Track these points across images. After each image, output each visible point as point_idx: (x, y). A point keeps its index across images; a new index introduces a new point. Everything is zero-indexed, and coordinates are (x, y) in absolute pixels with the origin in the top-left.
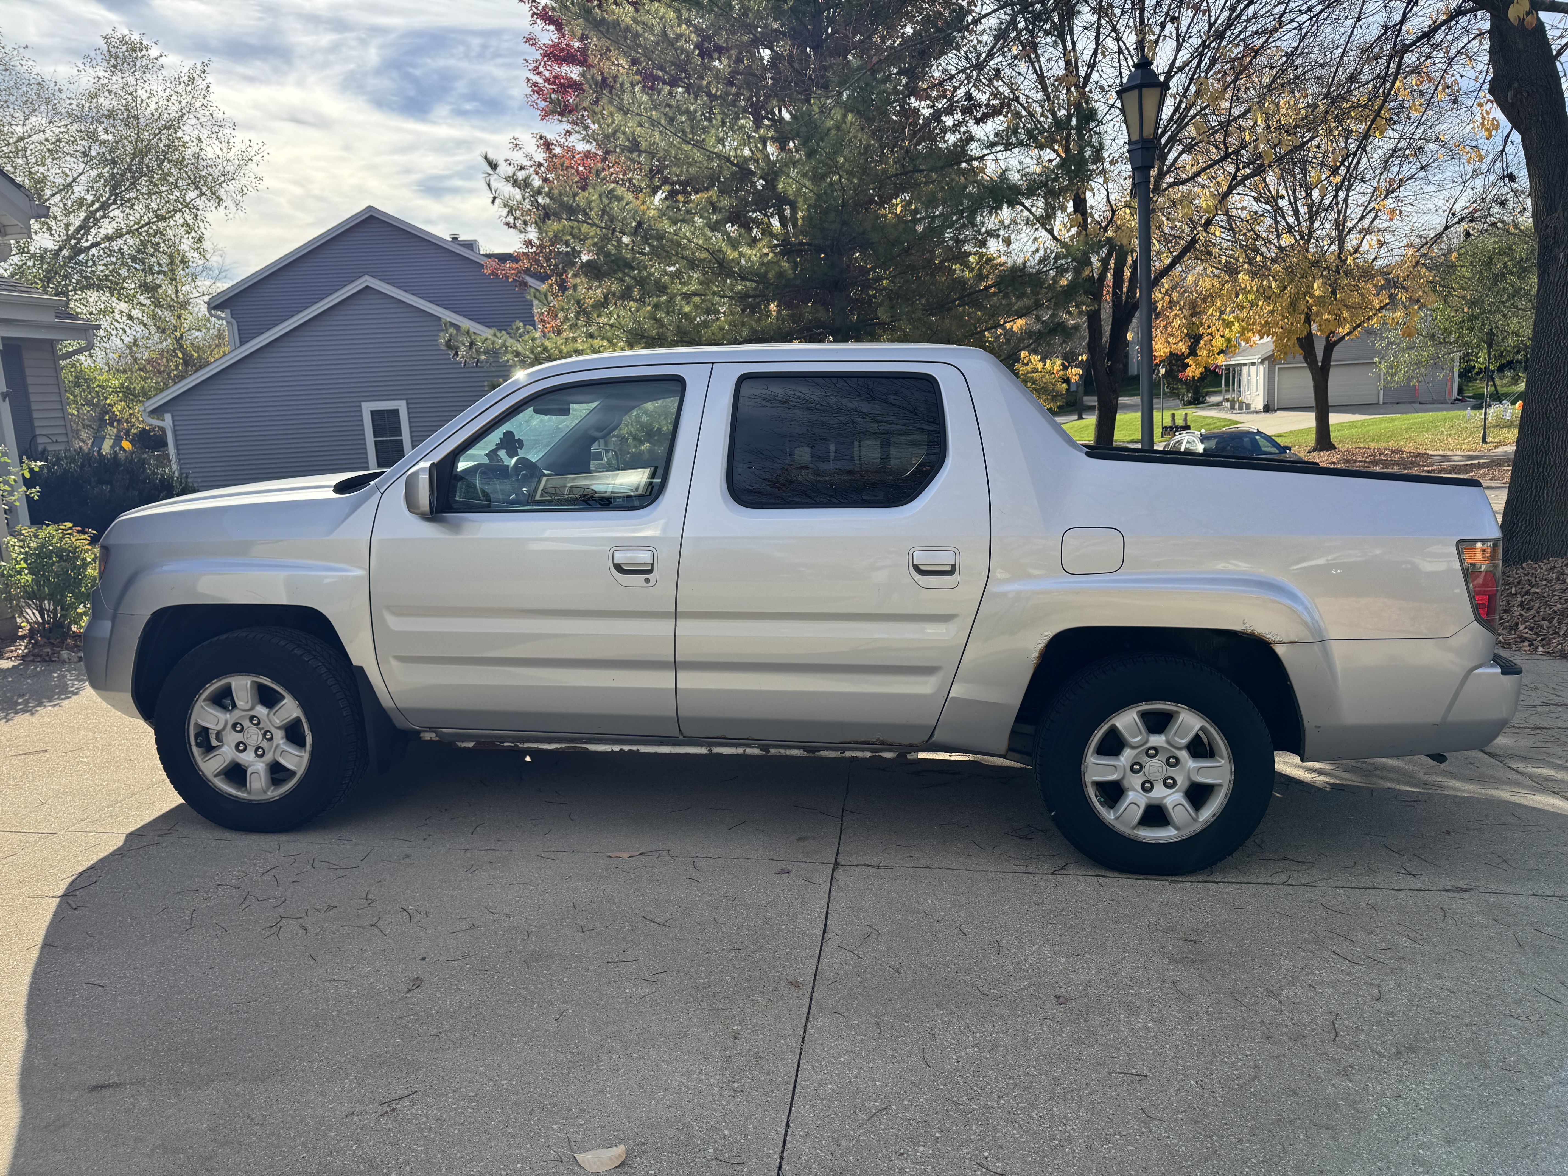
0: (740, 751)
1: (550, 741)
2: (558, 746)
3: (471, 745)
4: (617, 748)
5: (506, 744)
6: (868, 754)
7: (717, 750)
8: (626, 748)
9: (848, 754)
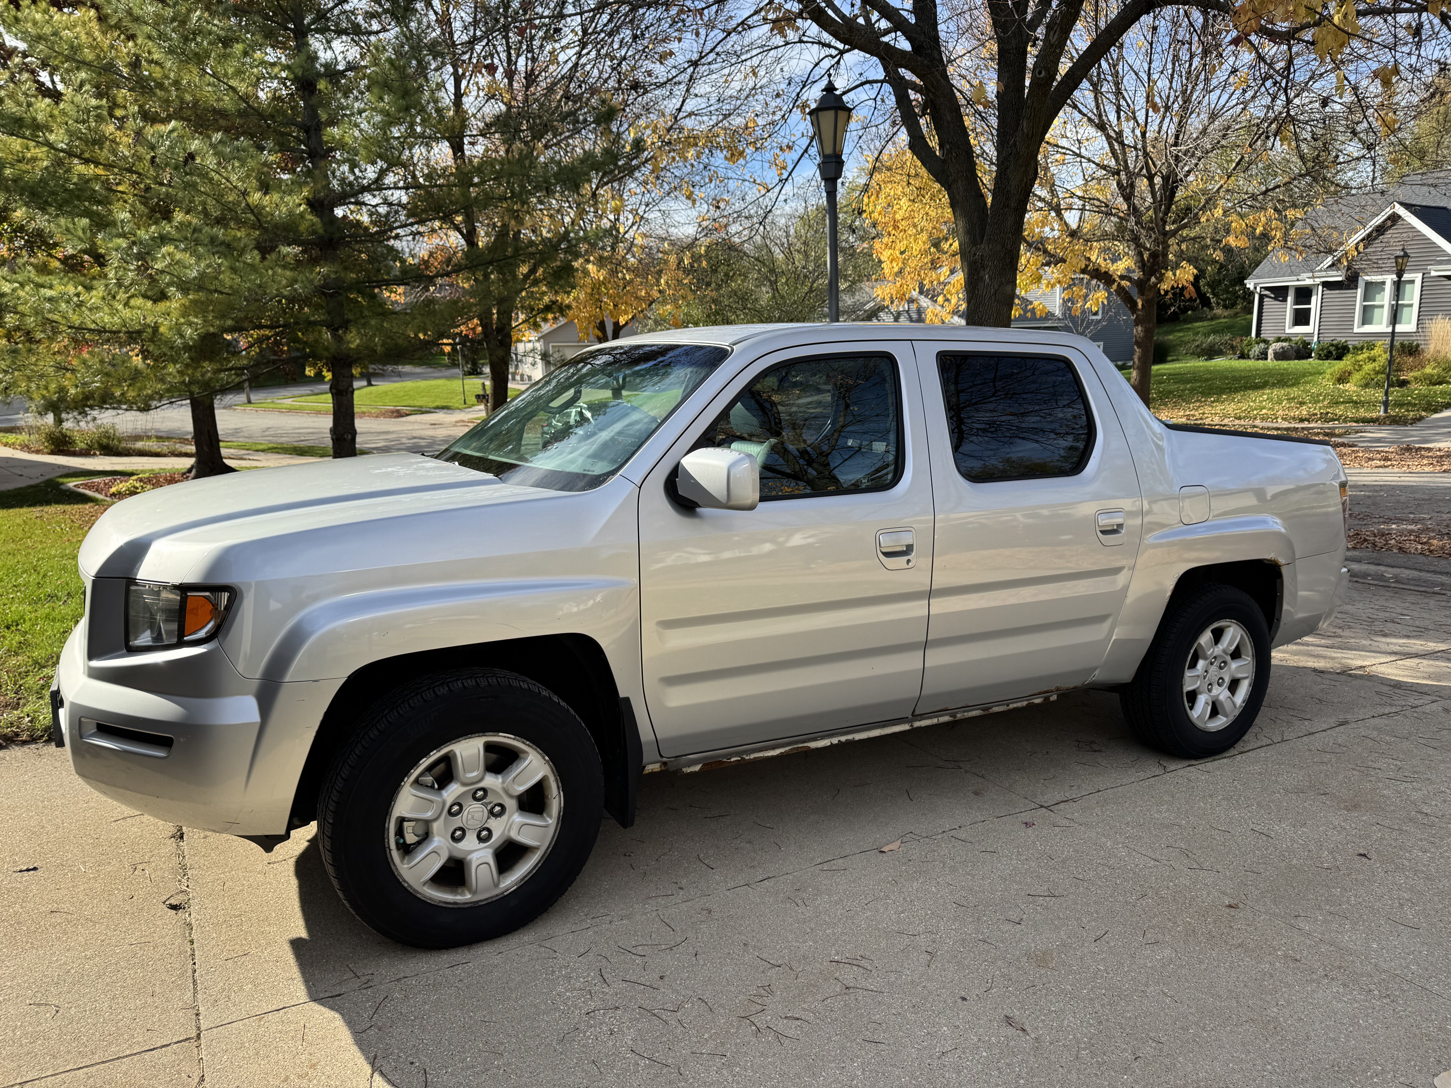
0: (935, 721)
1: (774, 748)
2: (782, 750)
3: (697, 768)
4: (835, 741)
5: (733, 760)
6: (1025, 703)
7: (917, 724)
8: (843, 739)
9: (1011, 706)
